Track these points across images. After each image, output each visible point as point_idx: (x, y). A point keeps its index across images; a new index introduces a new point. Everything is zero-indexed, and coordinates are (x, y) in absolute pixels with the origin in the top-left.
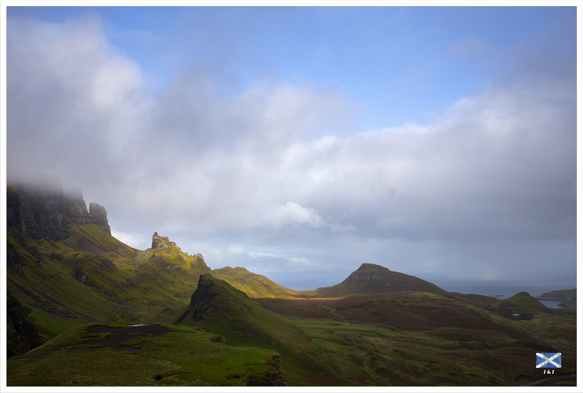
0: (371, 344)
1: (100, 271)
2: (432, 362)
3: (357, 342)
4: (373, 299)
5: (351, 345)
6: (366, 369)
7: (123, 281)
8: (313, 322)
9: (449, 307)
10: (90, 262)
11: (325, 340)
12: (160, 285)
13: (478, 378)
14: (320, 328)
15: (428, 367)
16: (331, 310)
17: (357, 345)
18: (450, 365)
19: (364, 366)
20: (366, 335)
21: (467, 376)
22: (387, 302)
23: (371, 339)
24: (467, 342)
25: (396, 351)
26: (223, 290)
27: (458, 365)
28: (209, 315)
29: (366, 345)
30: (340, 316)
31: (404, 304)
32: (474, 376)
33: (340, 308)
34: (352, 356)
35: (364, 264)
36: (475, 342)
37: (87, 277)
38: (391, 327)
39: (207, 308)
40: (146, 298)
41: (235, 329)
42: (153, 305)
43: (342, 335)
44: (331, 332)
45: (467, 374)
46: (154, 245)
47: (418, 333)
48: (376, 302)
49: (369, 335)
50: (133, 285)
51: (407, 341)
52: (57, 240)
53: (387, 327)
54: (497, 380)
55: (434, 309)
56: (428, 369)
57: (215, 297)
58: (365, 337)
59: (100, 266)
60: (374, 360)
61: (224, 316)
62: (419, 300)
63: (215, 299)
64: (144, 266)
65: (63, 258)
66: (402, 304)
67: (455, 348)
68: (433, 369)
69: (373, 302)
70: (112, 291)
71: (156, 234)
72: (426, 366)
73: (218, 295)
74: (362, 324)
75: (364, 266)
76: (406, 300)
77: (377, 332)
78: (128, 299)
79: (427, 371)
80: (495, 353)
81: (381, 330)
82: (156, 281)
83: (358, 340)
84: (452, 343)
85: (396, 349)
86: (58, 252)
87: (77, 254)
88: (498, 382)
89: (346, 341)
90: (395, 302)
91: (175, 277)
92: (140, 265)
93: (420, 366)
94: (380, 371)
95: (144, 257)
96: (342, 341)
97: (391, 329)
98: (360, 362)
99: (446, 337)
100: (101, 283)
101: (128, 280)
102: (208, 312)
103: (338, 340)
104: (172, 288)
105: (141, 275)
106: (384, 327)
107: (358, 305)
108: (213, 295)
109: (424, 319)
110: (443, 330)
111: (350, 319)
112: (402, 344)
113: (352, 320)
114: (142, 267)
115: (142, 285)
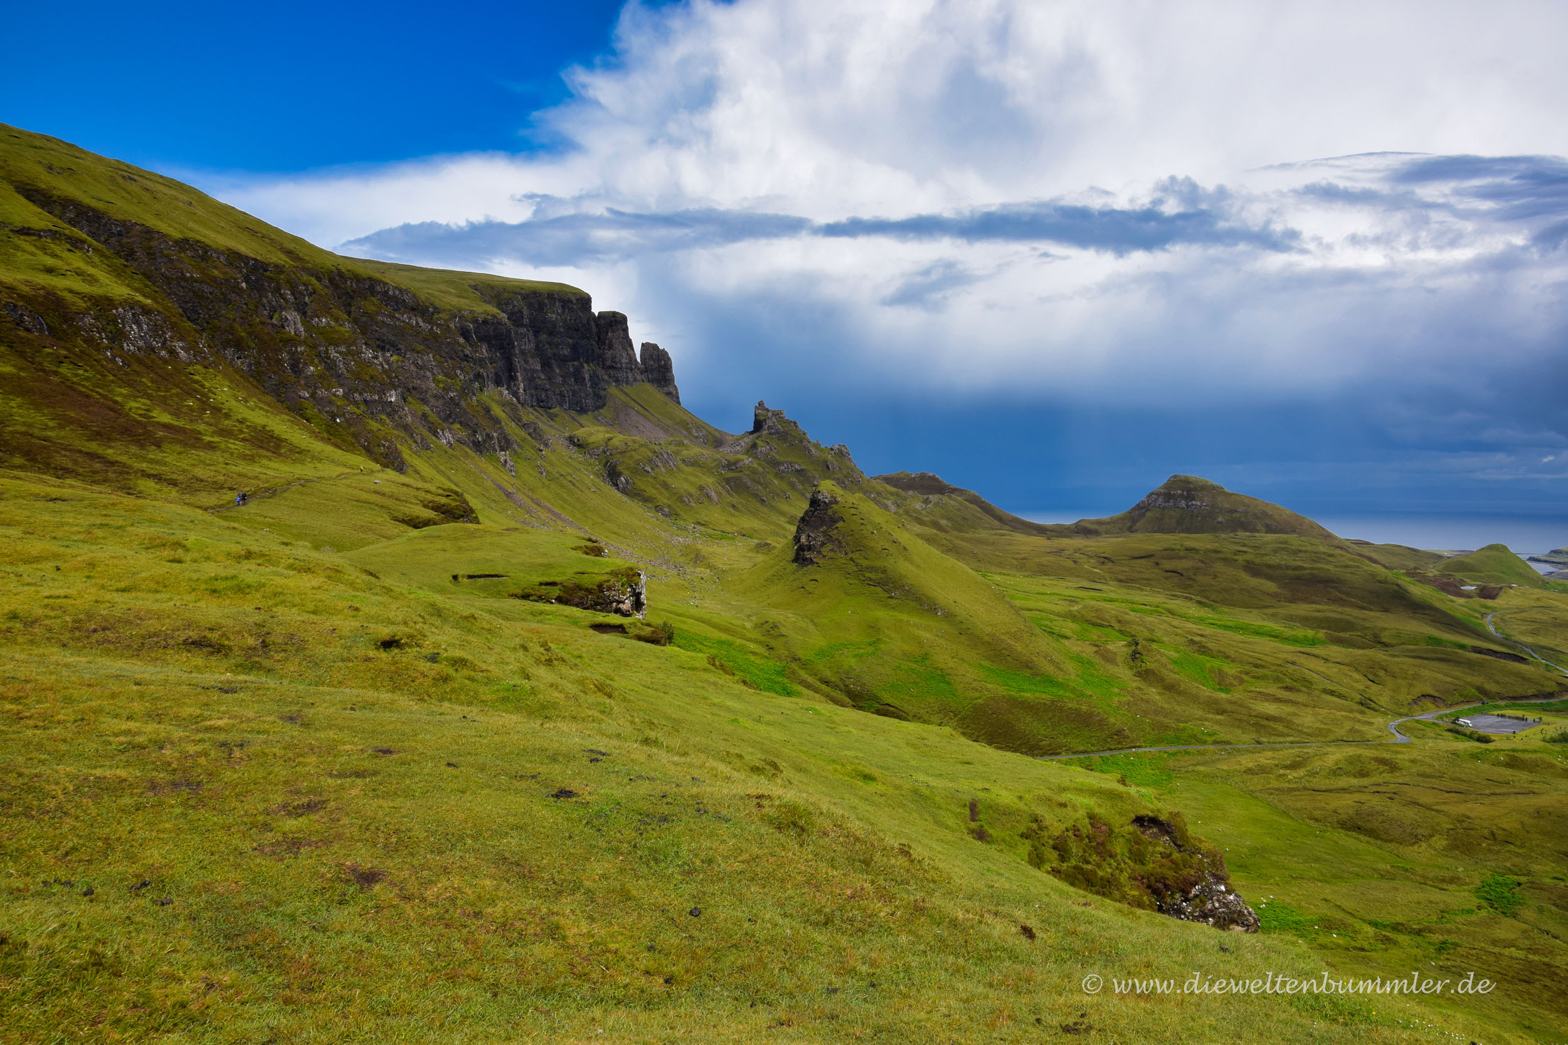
0: (1144, 627)
1: (650, 470)
2: (1256, 666)
3: (1119, 621)
5: (1106, 626)
6: (1120, 672)
7: (692, 490)
8: (1046, 582)
9: (1327, 568)
10: (633, 453)
11: (1059, 615)
12: (762, 501)
13: (1339, 697)
14: (1055, 594)
15: (1246, 675)
16: (1091, 563)
17: (1117, 628)
18: (1294, 673)
19: (1118, 666)
21: (1316, 693)
22: (1202, 554)
23: (1151, 621)
24: (1341, 634)
25: (1191, 643)
27: (1305, 673)
28: (825, 557)
29: (1133, 630)
30: (1103, 574)
31: (1235, 557)
32: (1332, 693)
33: (1108, 560)
34: (1096, 646)
35: (1175, 477)
36: (1359, 633)
37: (627, 481)
38: (1199, 598)
40: (731, 524)
41: (871, 583)
43: (1092, 608)
44: (1071, 601)
45: (1317, 690)
46: (758, 425)
47: (1252, 613)
48: (1179, 550)
49: (1147, 611)
50: (709, 499)
51: (1226, 627)
52: (583, 411)
53: (1191, 599)
54: (1374, 702)
55: (1294, 569)
56: (1245, 677)
57: (840, 524)
59: (650, 461)
60: (1137, 656)
61: (852, 559)
62: (1269, 551)
63: (837, 528)
64: (735, 464)
66: (1232, 557)
67: (1313, 642)
68: (1254, 678)
69: (1174, 551)
70: (669, 506)
71: (761, 404)
72: (1241, 672)
74: (1142, 590)
75: (1175, 480)
76: (1245, 550)
77: (1166, 606)
78: (699, 523)
79: (1242, 681)
80: (1386, 655)
81: (1176, 604)
82: (756, 493)
84: (1310, 633)
85: (1190, 640)
86: (580, 433)
87: (610, 439)
88: (1375, 706)
89: (1098, 621)
91: (792, 486)
92: (729, 461)
93: (1231, 669)
94: (1146, 675)
95: (738, 448)
96: (1089, 618)
97: (1199, 602)
98: (1109, 658)
99: (1306, 621)
100: (651, 491)
101: (701, 488)
102: (824, 550)
103: (1083, 616)
104: (785, 507)
105: (728, 481)
106: (1186, 598)
107: (1143, 555)
108: (834, 521)
109: (1271, 586)
110: (1303, 609)
111: (1121, 581)
112: (1209, 631)
113: (1125, 581)
114: (731, 466)
115: (727, 499)
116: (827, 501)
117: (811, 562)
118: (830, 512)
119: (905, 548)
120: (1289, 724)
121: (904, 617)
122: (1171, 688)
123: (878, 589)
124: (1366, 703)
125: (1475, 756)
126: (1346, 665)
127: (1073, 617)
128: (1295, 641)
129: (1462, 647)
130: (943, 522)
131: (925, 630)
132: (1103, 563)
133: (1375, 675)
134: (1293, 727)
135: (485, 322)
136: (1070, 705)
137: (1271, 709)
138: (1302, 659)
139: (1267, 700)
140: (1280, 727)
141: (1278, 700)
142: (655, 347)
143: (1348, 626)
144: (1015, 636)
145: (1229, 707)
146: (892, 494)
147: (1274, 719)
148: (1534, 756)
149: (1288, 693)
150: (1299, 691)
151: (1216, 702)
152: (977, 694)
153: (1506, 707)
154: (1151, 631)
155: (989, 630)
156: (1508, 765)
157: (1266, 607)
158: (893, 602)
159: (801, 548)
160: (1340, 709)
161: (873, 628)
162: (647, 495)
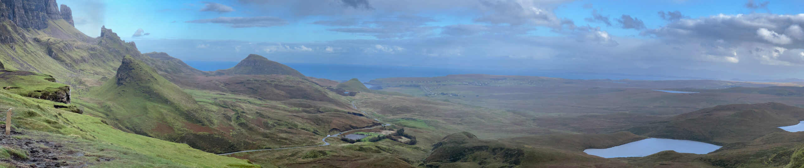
0: (241, 108)
1: (63, 50)
2: (279, 121)
3: (232, 106)
4: (251, 78)
5: (226, 108)
6: (232, 123)
7: (79, 58)
9: (301, 86)
10: (58, 44)
11: (211, 104)
12: (104, 62)
13: (306, 130)
14: (209, 97)
15: (276, 123)
16: (221, 85)
17: (231, 108)
18: (291, 122)
19: (232, 121)
20: (240, 102)
21: (300, 129)
22: (260, 81)
23: (243, 105)
24: (307, 109)
25: (257, 113)
26: (137, 66)
27: (296, 122)
28: (127, 82)
29: (237, 108)
30: (226, 89)
31: (272, 83)
32: (304, 129)
33: (227, 83)
34: (224, 114)
35: (251, 55)
36: (313, 108)
37: (55, 54)
38: (259, 97)
39: (127, 78)
40: (93, 70)
41: (144, 92)
42: (97, 74)
43: (223, 101)
44: (216, 99)
45: (300, 128)
46: (102, 34)
47: (277, 102)
48: (253, 81)
49: (242, 102)
50: (85, 61)
51: (268, 107)
52: (39, 28)
53: (256, 98)
54: (318, 132)
55: (291, 87)
57: (133, 71)
58: (239, 103)
59: (64, 47)
60: (238, 118)
61: (137, 83)
62: (283, 80)
63: (132, 72)
64: (94, 48)
66: (270, 83)
67: (297, 112)
68: (279, 125)
69: (250, 80)
70: (71, 64)
71: (103, 27)
72: (274, 123)
73: (134, 69)
74: (240, 94)
75: (250, 56)
76: (274, 80)
77: (248, 100)
78: (81, 70)
79: (274, 126)
80: (321, 115)
81: (251, 100)
82: (102, 59)
83: (232, 105)
84: (297, 109)
85: (257, 112)
86: (38, 37)
87: (50, 39)
88: (318, 133)
89: (224, 105)
90: (266, 81)
91: (115, 56)
92: (92, 47)
93: (270, 122)
94: (241, 125)
95: (95, 43)
96: (221, 105)
97: (259, 99)
98: (229, 119)
99: (295, 105)
101: (82, 57)
102: (127, 80)
103: (219, 104)
104: (112, 64)
105: (92, 54)
106: (255, 97)
107: (240, 82)
108: (131, 69)
109: (283, 93)
110: (294, 100)
111: (232, 91)
112: (263, 109)
113: (233, 92)
114: (92, 49)
115: (91, 61)
116: (128, 62)
117: (122, 84)
118: (129, 66)
119: (156, 79)
120: (291, 141)
121: (156, 104)
122: (250, 129)
123: (147, 95)
124: (315, 133)
125: (350, 148)
126: (309, 119)
127: (216, 104)
128: (291, 112)
129: (345, 112)
130: (169, 70)
131: (164, 109)
132: (226, 85)
133: (318, 122)
134: (292, 141)
136: (215, 136)
137: (283, 135)
138: (294, 117)
139: (283, 132)
140: (287, 141)
141: (286, 132)
143: (310, 106)
144: (196, 111)
145: (270, 136)
146: (151, 60)
147: (286, 139)
148: (367, 147)
149: (289, 130)
150: (293, 129)
151: (266, 134)
152: (182, 133)
153: (358, 131)
154: (243, 109)
155: (186, 109)
156: (359, 150)
157: (282, 100)
158: (151, 99)
159: (119, 80)
160: (306, 134)
161: (145, 109)
162: (63, 59)
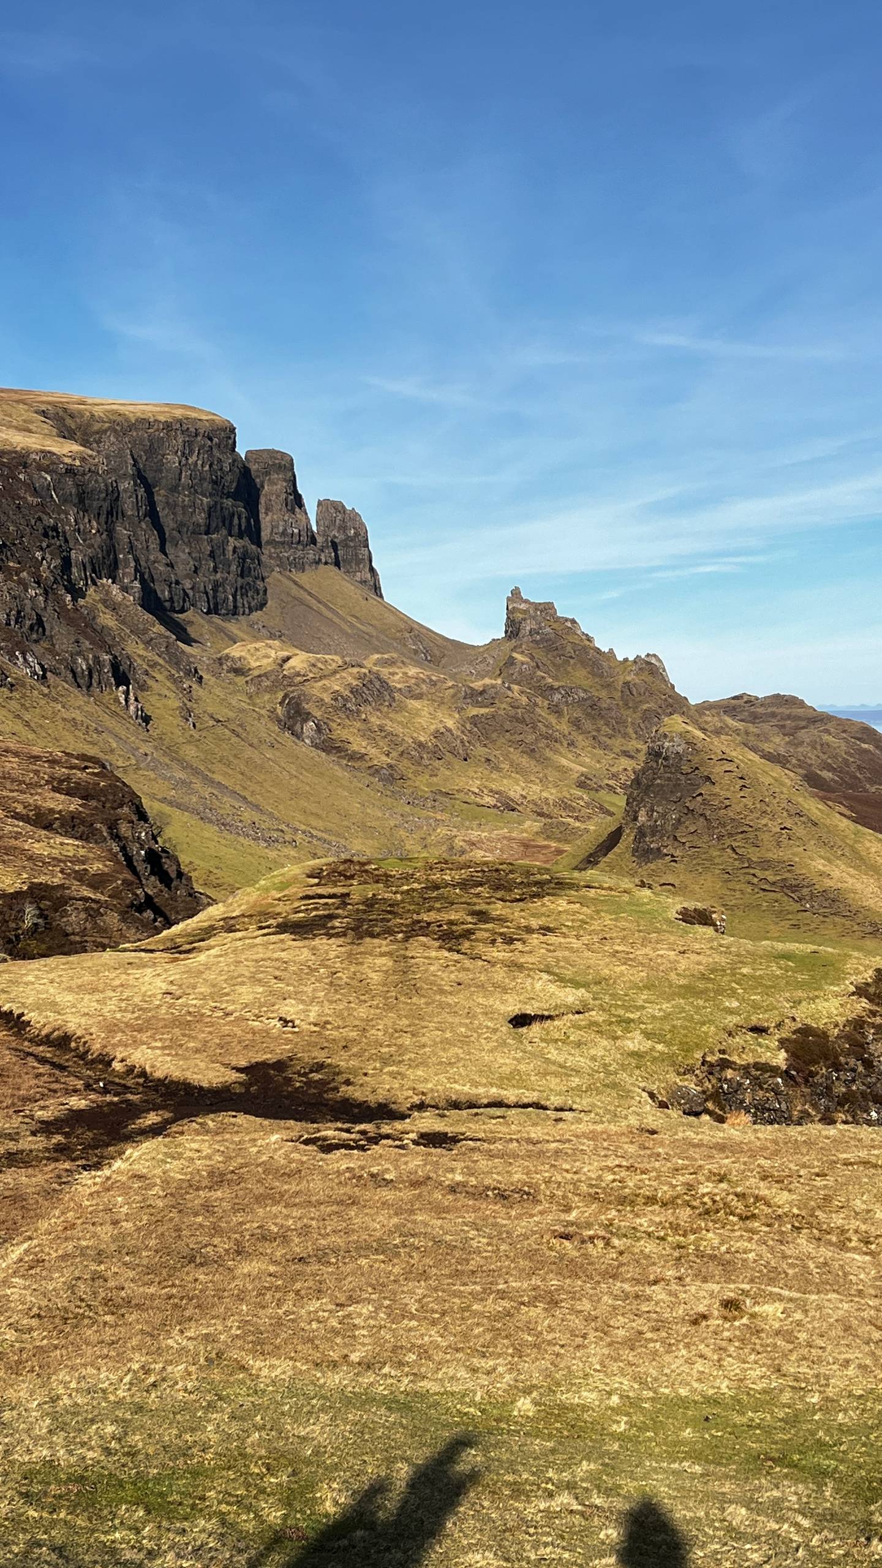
1: (355, 708)
7: (424, 739)
10: (326, 681)
28: (684, 845)
37: (318, 726)
39: (678, 824)
41: (767, 889)
46: (513, 629)
50: (452, 752)
52: (231, 614)
57: (702, 790)
59: (355, 692)
61: (730, 848)
63: (701, 794)
64: (483, 693)
65: (250, 669)
70: (391, 766)
71: (516, 594)
73: (712, 784)
82: (521, 739)
86: (235, 651)
87: (286, 660)
92: (472, 690)
95: (485, 666)
100: (358, 744)
101: (437, 736)
102: (682, 834)
105: (475, 720)
108: (694, 783)
114: (475, 696)
115: (480, 751)
116: (679, 750)
130: (827, 775)
135: (70, 471)
142: (338, 507)
162: (354, 747)
